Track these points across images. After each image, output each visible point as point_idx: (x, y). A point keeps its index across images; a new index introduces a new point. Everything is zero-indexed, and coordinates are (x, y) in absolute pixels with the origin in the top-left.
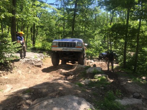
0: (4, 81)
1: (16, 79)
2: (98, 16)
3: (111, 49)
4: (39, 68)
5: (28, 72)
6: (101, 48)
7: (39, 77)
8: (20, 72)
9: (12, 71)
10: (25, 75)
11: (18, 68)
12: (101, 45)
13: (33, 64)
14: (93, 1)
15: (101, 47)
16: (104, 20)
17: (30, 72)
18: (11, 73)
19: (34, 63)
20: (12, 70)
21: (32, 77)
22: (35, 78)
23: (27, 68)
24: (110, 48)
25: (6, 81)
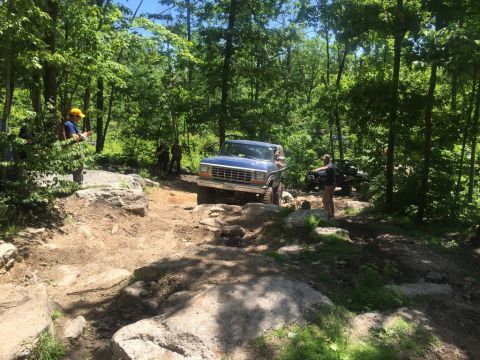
0: (49, 257)
1: (81, 251)
2: (296, 52)
3: (341, 156)
4: (139, 217)
5: (111, 229)
6: (311, 155)
7: (144, 244)
8: (85, 229)
9: (62, 228)
10: (104, 239)
11: (77, 219)
12: (309, 146)
13: (120, 205)
14: (281, 4)
15: (310, 151)
16: (314, 63)
17: (115, 229)
18: (62, 232)
19: (123, 203)
20: (62, 225)
21: (123, 245)
22: (133, 247)
23: (104, 219)
24: (337, 155)
25: (55, 256)
